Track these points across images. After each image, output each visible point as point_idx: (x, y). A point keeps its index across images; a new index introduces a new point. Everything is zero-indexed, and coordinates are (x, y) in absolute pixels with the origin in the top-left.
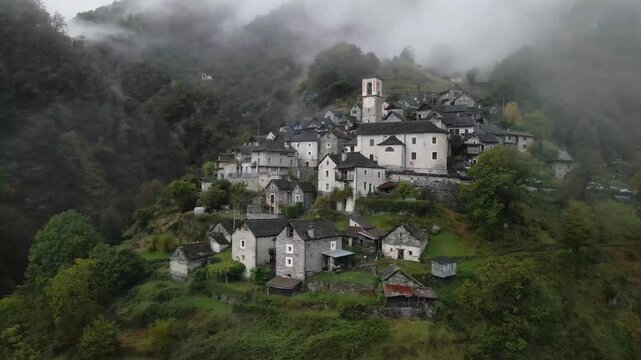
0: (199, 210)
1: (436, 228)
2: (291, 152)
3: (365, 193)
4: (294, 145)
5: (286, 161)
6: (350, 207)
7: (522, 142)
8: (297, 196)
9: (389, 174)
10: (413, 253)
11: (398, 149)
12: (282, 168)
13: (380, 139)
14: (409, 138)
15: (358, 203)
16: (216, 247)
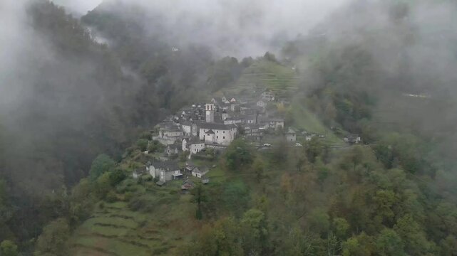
0: (146, 152)
1: (214, 166)
2: (181, 130)
3: (195, 152)
4: (183, 126)
5: (179, 134)
6: (189, 157)
7: (278, 124)
8: (176, 151)
9: (206, 145)
10: (200, 175)
11: (211, 135)
12: (176, 137)
13: (207, 130)
14: (216, 131)
15: (192, 156)
16: (147, 169)
